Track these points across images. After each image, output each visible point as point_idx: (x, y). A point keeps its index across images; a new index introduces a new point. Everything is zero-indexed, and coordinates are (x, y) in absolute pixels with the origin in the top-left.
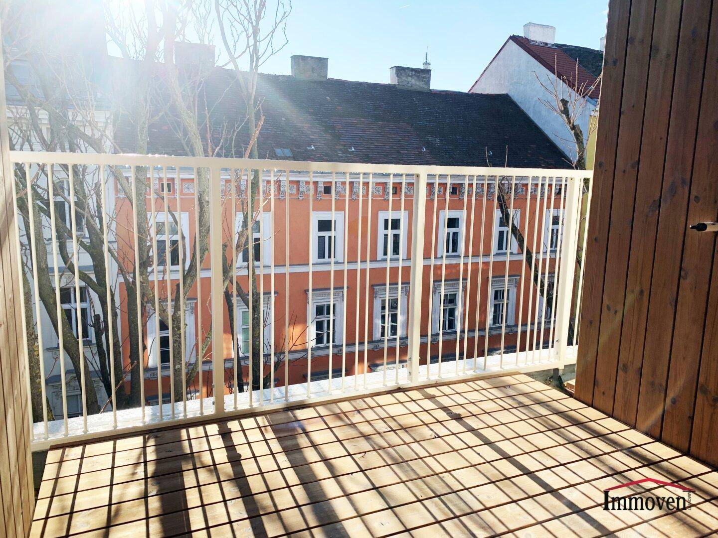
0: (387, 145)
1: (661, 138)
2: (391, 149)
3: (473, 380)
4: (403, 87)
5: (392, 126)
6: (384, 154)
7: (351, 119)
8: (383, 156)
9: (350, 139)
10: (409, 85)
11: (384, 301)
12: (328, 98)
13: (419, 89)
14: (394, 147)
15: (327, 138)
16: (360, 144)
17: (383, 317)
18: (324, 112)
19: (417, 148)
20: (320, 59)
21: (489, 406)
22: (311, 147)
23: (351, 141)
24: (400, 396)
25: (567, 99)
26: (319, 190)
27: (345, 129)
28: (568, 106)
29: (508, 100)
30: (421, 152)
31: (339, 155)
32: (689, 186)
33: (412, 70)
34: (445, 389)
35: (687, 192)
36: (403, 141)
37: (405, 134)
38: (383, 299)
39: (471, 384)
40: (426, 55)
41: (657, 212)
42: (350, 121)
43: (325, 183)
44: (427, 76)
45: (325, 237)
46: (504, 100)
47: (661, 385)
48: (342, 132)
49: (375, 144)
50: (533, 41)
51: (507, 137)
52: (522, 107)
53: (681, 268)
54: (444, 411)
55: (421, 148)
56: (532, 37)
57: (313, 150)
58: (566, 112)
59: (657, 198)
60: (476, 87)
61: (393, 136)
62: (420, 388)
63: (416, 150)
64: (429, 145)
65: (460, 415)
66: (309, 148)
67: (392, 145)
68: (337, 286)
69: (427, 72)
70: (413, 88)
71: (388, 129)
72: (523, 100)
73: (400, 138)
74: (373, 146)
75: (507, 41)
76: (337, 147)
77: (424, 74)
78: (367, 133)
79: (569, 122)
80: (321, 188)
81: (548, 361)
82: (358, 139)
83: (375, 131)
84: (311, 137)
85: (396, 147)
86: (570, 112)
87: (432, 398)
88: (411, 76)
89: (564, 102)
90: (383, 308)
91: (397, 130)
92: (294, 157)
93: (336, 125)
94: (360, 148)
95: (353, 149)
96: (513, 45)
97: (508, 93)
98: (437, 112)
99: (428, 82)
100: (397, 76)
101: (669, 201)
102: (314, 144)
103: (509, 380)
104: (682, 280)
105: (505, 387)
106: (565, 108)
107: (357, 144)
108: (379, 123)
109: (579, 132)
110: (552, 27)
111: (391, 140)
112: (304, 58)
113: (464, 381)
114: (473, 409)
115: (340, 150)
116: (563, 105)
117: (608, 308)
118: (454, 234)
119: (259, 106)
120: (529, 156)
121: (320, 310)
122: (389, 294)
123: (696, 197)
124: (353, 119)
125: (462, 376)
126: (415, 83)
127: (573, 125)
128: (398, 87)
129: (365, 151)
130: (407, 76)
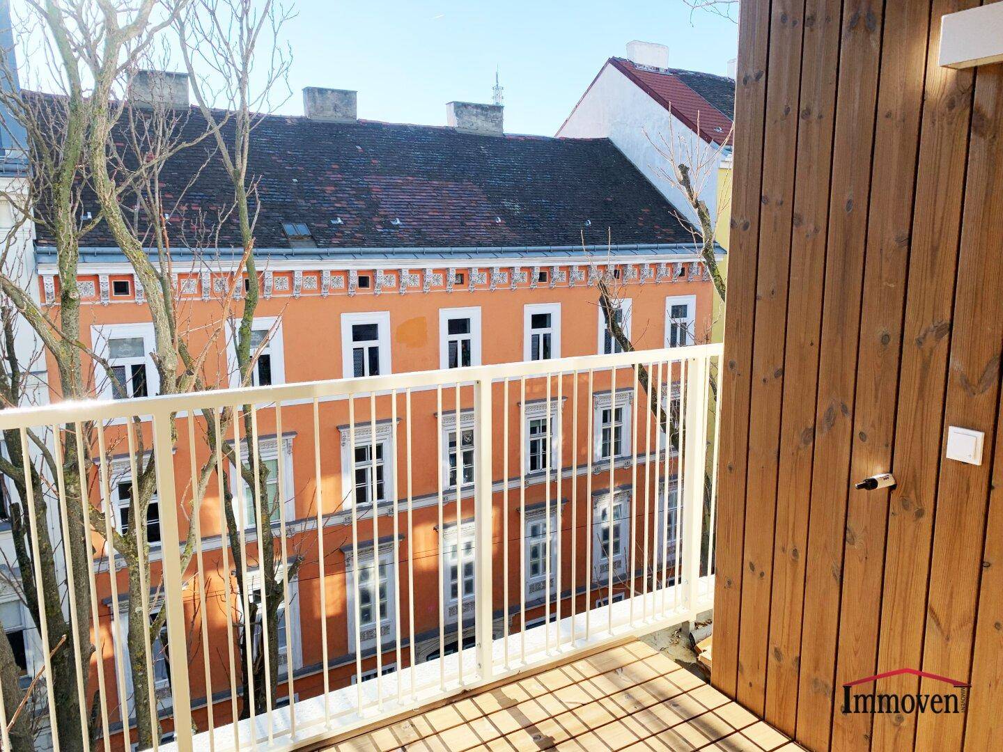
0: (446, 214)
1: (812, 344)
2: (452, 220)
3: (570, 661)
4: (465, 130)
5: (453, 186)
6: (443, 227)
7: (393, 177)
8: (441, 230)
9: (393, 206)
10: (474, 127)
11: (453, 435)
12: (359, 147)
13: (488, 134)
14: (456, 217)
15: (359, 206)
16: (408, 213)
17: (453, 457)
18: (354, 169)
19: (488, 218)
20: (345, 93)
21: (593, 715)
22: (336, 220)
23: (394, 210)
24: (465, 706)
25: (687, 164)
26: (351, 282)
27: (386, 193)
28: (689, 174)
29: (609, 147)
30: (495, 224)
31: (379, 230)
32: (851, 416)
33: (477, 106)
34: (531, 684)
35: (849, 424)
36: (468, 208)
37: (471, 198)
38: (453, 431)
39: (567, 669)
40: (497, 76)
41: (811, 444)
42: (391, 181)
43: (359, 271)
44: (498, 114)
45: (363, 348)
46: (604, 146)
47: (826, 686)
48: (381, 196)
49: (430, 213)
50: (640, 65)
51: (609, 199)
52: (629, 156)
53: (845, 528)
54: (530, 732)
55: (494, 218)
56: (637, 60)
57: (339, 224)
58: (686, 182)
59: (810, 426)
60: (566, 128)
61: (455, 201)
62: (494, 688)
63: (488, 221)
64: (504, 213)
65: (552, 739)
66: (333, 222)
67: (453, 214)
68: (381, 418)
69: (498, 108)
70: (479, 132)
71: (447, 192)
72: (630, 146)
73: (465, 205)
74: (427, 217)
75: (606, 64)
76: (375, 219)
77: (493, 111)
78: (417, 197)
79: (691, 196)
80: (354, 280)
81: (674, 611)
82: (405, 206)
83: (429, 194)
84: (337, 205)
85: (459, 217)
86: (691, 181)
87: (511, 706)
88: (476, 115)
89: (684, 169)
90: (453, 444)
91: (460, 192)
92: (312, 237)
93: (372, 186)
94: (408, 220)
95: (399, 222)
96: (612, 70)
97: (611, 138)
98: (515, 167)
99: (499, 124)
100: (457, 115)
101: (826, 430)
102: (342, 215)
103: (621, 655)
104: (847, 545)
105: (614, 670)
106: (685, 177)
107: (404, 213)
108: (435, 182)
109: (704, 211)
110: (663, 47)
111: (452, 207)
112: (322, 91)
113: (558, 665)
114: (571, 724)
115: (380, 223)
116: (682, 172)
117: (752, 567)
118: (545, 336)
119: (252, 187)
120: (640, 224)
121: (361, 454)
122: (461, 424)
123: (861, 433)
124: (397, 178)
125: (555, 656)
126: (481, 126)
127: (697, 201)
128: (459, 131)
129: (415, 223)
130: (470, 114)
